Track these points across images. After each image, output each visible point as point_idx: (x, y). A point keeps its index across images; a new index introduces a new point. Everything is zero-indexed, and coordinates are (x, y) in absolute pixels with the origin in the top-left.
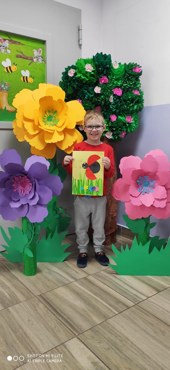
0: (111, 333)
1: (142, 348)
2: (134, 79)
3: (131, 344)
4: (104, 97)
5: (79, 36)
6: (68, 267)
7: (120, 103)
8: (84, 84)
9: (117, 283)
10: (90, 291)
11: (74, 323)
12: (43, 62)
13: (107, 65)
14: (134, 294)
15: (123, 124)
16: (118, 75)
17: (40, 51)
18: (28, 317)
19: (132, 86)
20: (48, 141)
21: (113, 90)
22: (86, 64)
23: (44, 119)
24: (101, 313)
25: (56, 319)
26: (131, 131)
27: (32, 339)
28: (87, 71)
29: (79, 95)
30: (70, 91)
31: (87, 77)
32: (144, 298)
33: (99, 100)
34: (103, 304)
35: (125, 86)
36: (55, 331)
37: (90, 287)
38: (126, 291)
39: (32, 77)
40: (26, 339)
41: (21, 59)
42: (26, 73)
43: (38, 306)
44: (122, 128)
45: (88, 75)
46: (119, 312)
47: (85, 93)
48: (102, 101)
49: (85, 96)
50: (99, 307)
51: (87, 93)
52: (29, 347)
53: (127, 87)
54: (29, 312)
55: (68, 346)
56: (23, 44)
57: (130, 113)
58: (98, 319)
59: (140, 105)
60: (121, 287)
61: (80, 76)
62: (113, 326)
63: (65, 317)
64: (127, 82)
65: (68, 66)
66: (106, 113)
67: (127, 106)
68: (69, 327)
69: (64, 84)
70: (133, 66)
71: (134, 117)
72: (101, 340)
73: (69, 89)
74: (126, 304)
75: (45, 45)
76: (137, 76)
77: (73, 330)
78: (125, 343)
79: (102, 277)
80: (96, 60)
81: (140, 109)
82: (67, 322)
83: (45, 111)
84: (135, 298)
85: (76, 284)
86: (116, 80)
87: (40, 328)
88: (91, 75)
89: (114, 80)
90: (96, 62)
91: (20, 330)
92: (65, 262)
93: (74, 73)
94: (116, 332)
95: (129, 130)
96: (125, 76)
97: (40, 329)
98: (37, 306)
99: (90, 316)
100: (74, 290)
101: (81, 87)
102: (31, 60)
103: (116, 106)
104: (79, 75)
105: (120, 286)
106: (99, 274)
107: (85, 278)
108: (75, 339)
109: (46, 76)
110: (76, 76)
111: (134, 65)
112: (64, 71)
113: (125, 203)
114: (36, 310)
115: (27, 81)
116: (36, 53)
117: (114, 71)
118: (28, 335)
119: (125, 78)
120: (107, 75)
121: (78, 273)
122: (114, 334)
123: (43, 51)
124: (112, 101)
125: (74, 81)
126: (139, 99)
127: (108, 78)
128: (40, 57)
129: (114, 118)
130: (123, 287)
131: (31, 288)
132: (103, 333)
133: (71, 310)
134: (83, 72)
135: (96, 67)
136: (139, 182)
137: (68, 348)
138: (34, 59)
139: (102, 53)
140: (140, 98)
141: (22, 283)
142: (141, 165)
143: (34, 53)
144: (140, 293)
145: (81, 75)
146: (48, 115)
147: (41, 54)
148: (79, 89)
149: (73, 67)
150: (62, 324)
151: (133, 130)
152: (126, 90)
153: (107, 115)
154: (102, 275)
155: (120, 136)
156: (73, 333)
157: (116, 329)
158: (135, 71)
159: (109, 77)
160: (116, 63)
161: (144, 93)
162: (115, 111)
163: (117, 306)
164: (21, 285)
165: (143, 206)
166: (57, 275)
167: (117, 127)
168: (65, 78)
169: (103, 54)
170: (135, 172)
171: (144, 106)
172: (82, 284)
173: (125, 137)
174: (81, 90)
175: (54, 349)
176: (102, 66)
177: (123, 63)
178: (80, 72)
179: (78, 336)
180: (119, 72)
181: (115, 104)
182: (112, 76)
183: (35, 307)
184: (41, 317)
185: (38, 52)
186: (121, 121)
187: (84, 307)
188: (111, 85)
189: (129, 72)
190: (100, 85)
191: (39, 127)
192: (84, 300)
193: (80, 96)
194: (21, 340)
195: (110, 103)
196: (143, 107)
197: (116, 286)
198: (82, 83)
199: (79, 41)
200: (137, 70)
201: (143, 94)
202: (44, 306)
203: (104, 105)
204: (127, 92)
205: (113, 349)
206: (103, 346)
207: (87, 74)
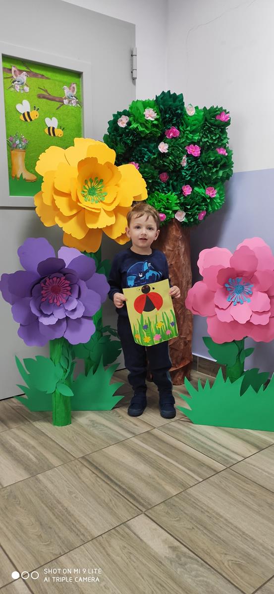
0: (195, 508)
1: (241, 527)
2: (217, 131)
3: (225, 522)
4: (173, 159)
5: (132, 65)
6: (121, 417)
7: (197, 167)
8: (142, 138)
9: (197, 439)
10: (157, 450)
11: (138, 495)
12: (78, 105)
13: (177, 110)
14: (223, 454)
15: (201, 200)
16: (194, 125)
17: (74, 88)
18: (69, 487)
19: (216, 142)
20: (91, 226)
21: (186, 148)
22: (145, 108)
23: (84, 192)
24: (177, 480)
25: (111, 489)
26: (214, 210)
27: (78, 518)
28: (148, 119)
29: (135, 155)
30: (120, 148)
31: (147, 128)
32: (240, 459)
33: (166, 164)
34: (178, 467)
35: (204, 142)
36: (111, 505)
37: (157, 445)
38: (212, 450)
39: (62, 128)
40: (69, 517)
41: (44, 99)
42: (52, 122)
43: (82, 473)
44: (200, 205)
45: (149, 126)
46: (203, 479)
47: (144, 152)
48: (170, 164)
49: (144, 157)
50: (173, 473)
51: (148, 152)
52: (74, 529)
53: (208, 144)
54: (68, 480)
55: (132, 526)
56: (47, 78)
57: (211, 183)
58: (173, 488)
59: (227, 170)
60: (203, 445)
61: (137, 127)
62: (197, 497)
63: (124, 487)
64: (209, 135)
65: (118, 112)
66: (175, 183)
67: (208, 172)
68: (131, 500)
69: (112, 139)
70: (217, 111)
71: (218, 189)
72: (180, 518)
73: (119, 146)
74: (212, 467)
75: (81, 79)
76: (223, 126)
77: (137, 505)
78: (215, 521)
79: (173, 431)
80: (161, 102)
81: (228, 177)
82: (127, 493)
83: (86, 180)
84: (226, 460)
85: (135, 440)
86: (191, 132)
87: (87, 502)
88: (154, 125)
89: (188, 132)
90: (161, 106)
91: (59, 506)
92: (116, 409)
93: (127, 121)
94: (202, 506)
95: (210, 209)
96: (204, 127)
97: (88, 504)
98: (80, 471)
99: (161, 485)
100: (133, 449)
101: (137, 143)
102: (59, 101)
103: (192, 173)
104: (134, 125)
105: (202, 442)
106: (170, 427)
107: (148, 432)
108: (142, 517)
109: (82, 126)
110: (131, 127)
111: (219, 111)
112: (112, 119)
113: (208, 319)
114: (80, 478)
115: (54, 135)
116: (67, 92)
117: (188, 119)
118: (71, 512)
119: (205, 130)
120: (177, 124)
121: (136, 425)
122: (199, 509)
123: (78, 89)
124: (185, 164)
125: (127, 135)
126: (227, 161)
127: (179, 129)
128: (74, 98)
129: (188, 190)
130: (206, 444)
131: (68, 447)
132: (182, 508)
133: (132, 477)
134: (140, 121)
135: (161, 113)
136: (229, 286)
137: (132, 529)
138: (64, 100)
139: (169, 92)
140: (227, 159)
141: (54, 441)
142: (232, 260)
143: (65, 90)
144: (233, 452)
145: (139, 124)
146: (90, 186)
147: (75, 93)
148: (134, 146)
149: (125, 113)
150: (120, 496)
151: (217, 209)
152: (205, 148)
153: (177, 185)
154: (173, 428)
155: (197, 218)
156: (138, 508)
157: (200, 501)
158: (220, 119)
159: (181, 128)
160: (190, 108)
161: (233, 152)
162: (190, 179)
163: (200, 471)
164: (51, 443)
165: (235, 323)
166: (105, 428)
167: (193, 204)
168: (113, 129)
169: (172, 93)
170: (222, 271)
171: (234, 172)
172: (144, 440)
173: (204, 218)
174: (138, 148)
175: (112, 531)
176: (169, 112)
177: (201, 108)
178: (137, 120)
179: (145, 513)
180: (195, 120)
181: (190, 169)
182: (185, 126)
183: (77, 474)
184: (88, 487)
185: (70, 89)
186: (198, 194)
187: (150, 473)
188: (184, 140)
189: (212, 121)
190: (167, 140)
191: (78, 203)
192: (150, 462)
193: (137, 157)
194: (62, 519)
195: (182, 168)
196: (232, 173)
197: (196, 442)
198: (140, 136)
199: (132, 72)
200: (223, 117)
201: (232, 154)
202: (91, 472)
203: (173, 171)
204: (207, 151)
205: (199, 529)
206: (185, 525)
207: (147, 123)
